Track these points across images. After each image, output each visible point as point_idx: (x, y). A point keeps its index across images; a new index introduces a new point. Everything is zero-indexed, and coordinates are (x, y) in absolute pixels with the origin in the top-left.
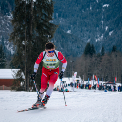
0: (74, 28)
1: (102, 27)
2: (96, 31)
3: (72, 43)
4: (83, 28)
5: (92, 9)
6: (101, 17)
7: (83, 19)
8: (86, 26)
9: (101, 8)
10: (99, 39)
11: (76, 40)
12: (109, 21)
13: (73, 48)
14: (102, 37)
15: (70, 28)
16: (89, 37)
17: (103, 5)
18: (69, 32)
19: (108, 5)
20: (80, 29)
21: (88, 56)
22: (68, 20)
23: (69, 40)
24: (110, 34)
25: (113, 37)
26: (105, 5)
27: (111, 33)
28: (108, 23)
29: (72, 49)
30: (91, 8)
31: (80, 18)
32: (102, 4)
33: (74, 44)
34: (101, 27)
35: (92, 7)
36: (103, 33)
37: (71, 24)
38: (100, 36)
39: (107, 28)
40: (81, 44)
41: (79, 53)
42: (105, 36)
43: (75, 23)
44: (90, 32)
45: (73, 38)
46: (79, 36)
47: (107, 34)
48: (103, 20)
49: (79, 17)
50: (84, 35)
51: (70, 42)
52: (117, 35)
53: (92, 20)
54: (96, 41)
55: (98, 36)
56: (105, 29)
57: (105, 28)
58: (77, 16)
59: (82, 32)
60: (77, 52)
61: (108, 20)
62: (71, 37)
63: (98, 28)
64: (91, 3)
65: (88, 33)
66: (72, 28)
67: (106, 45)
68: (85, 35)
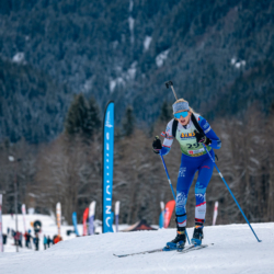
0: (35, 46)
1: (132, 39)
2: (110, 53)
3: (30, 97)
6: (128, 5)
7: (65, 12)
8: (76, 37)
10: (120, 80)
11: (43, 85)
13: (35, 115)
14: (132, 71)
15: (20, 47)
16: (89, 75)
18: (17, 58)
20: (57, 48)
21: (78, 138)
22: (14, 19)
23: (19, 87)
24: (159, 62)
25: (170, 72)
27: (160, 60)
28: (151, 24)
29: (29, 117)
31: (56, 8)
33: (35, 99)
34: (128, 40)
36: (136, 58)
37: (24, 30)
38: (125, 69)
39: (148, 42)
40: (60, 100)
41: (55, 130)
42: (142, 69)
43: (37, 29)
44: (90, 57)
45: (32, 80)
46: (53, 72)
47: (147, 64)
48: (134, 17)
49: (50, 7)
50: (70, 67)
51: (23, 93)
52: (183, 65)
53: (95, 16)
54: (113, 85)
55: (119, 69)
56: (142, 47)
57: (143, 40)
59: (61, 57)
60: (47, 127)
61: (150, 16)
62: (24, 75)
63: (116, 43)
65: (84, 60)
66: (29, 46)
67: (146, 100)
68: (74, 67)
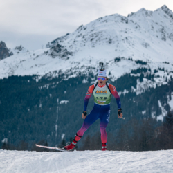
4: (27, 135)
5: (42, 106)
9: (57, 105)
12: (67, 125)
17: (60, 101)
19: (66, 102)
26: (62, 102)
30: (40, 106)
32: (58, 100)
35: (42, 104)
58: (19, 117)
64: (41, 98)
